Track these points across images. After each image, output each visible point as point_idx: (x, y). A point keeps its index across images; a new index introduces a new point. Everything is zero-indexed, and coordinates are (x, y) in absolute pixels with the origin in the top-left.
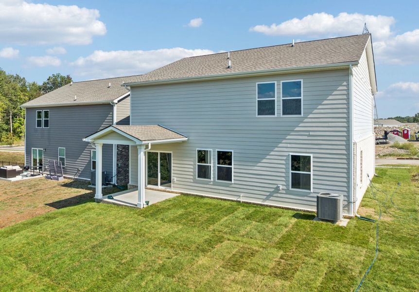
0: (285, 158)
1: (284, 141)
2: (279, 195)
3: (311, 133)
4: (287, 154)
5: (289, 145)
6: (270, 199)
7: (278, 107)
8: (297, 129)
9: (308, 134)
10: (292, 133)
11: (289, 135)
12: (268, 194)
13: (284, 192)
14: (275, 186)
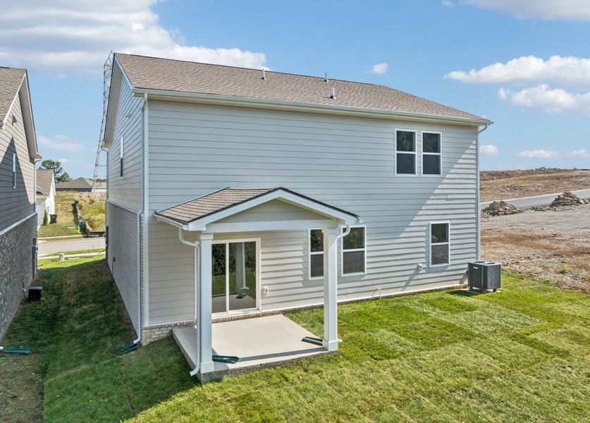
0: (425, 228)
1: (424, 208)
2: (420, 277)
3: (449, 197)
4: (426, 223)
5: (429, 212)
6: (410, 284)
7: (419, 164)
8: (436, 192)
9: (445, 197)
10: (432, 197)
11: (429, 199)
12: (407, 278)
13: (424, 271)
14: (415, 266)
